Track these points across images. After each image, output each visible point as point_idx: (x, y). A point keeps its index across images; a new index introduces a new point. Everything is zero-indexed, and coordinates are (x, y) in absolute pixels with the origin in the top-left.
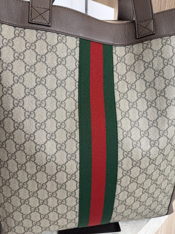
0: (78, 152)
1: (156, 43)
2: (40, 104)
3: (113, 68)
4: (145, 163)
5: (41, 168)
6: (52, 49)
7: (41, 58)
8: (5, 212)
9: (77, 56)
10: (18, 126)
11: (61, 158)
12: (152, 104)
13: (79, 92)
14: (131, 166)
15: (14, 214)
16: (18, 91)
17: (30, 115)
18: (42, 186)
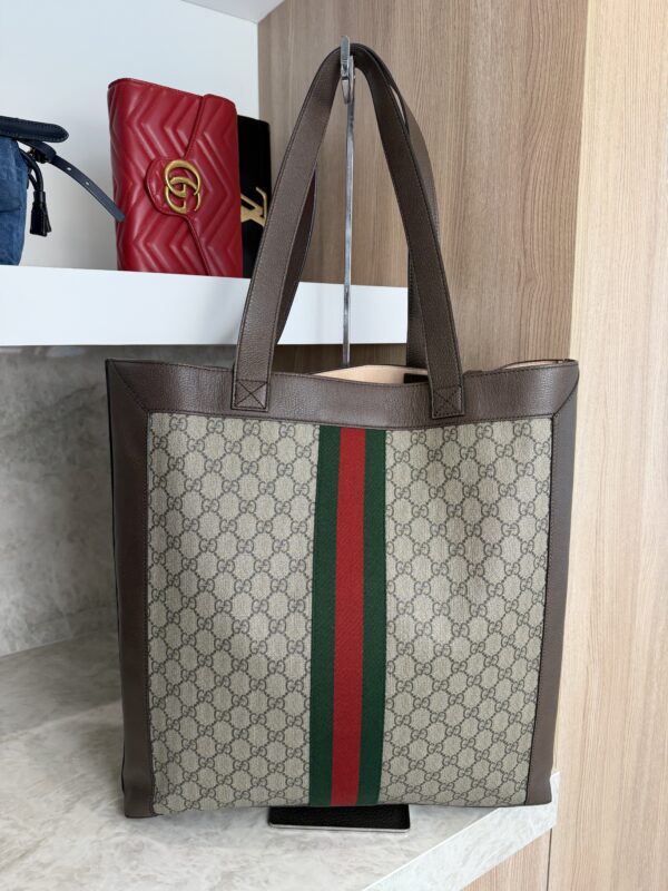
0: (309, 639)
1: (466, 433)
2: (244, 546)
3: (385, 473)
4: (442, 669)
5: (240, 665)
6: (269, 450)
7: (249, 468)
8: (165, 751)
9: (315, 458)
10: (206, 586)
11: (276, 648)
12: (457, 550)
13: (317, 522)
14: (412, 674)
15: (183, 754)
16: (209, 526)
17: (226, 566)
18: (240, 701)
